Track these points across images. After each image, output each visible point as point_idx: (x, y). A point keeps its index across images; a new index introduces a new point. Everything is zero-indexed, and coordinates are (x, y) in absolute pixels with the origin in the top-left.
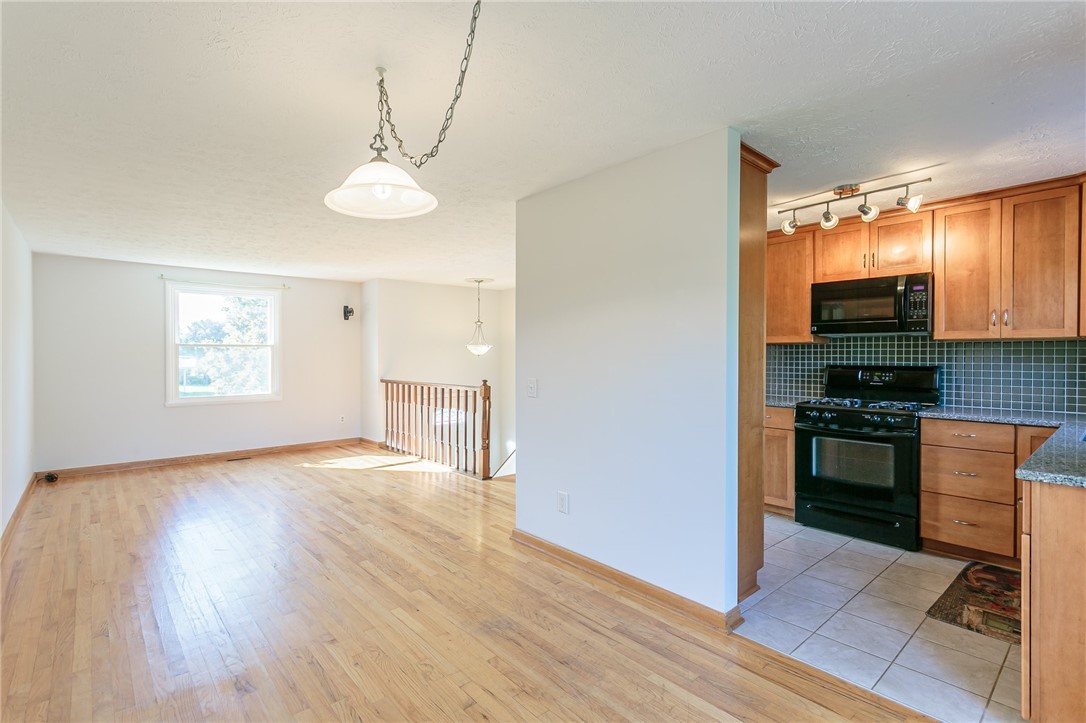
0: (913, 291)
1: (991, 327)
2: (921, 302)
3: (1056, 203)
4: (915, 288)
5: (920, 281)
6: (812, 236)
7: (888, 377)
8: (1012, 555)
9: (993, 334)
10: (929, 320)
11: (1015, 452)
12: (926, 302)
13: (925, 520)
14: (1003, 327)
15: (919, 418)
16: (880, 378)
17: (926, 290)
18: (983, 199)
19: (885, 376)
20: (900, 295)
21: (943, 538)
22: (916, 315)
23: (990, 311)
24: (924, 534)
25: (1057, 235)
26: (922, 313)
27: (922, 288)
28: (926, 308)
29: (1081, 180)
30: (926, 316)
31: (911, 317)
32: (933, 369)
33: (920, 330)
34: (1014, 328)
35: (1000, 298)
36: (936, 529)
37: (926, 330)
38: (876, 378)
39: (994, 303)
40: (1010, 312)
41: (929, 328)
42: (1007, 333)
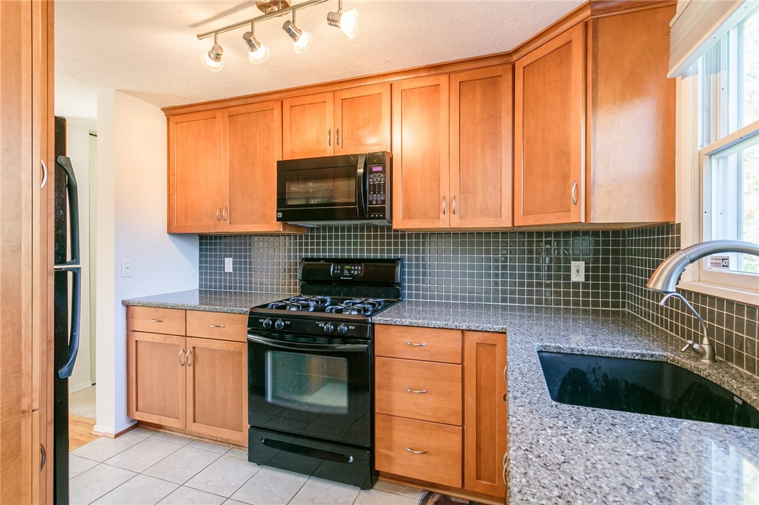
0: (371, 172)
1: (441, 215)
2: (379, 185)
3: (493, 81)
4: (375, 169)
5: (379, 161)
6: (280, 105)
7: (357, 270)
8: (460, 487)
9: (444, 223)
10: (387, 206)
11: (462, 363)
12: (384, 184)
13: (380, 449)
14: (452, 215)
15: (373, 325)
16: (350, 273)
17: (384, 171)
18: (433, 72)
19: (355, 270)
20: (359, 177)
21: (397, 471)
22: (374, 199)
23: (441, 197)
24: (377, 467)
25: (494, 119)
26: (380, 197)
27: (380, 169)
28: (385, 193)
29: (515, 57)
30: (383, 202)
31: (371, 203)
32: (394, 261)
33: (379, 218)
34: (461, 218)
35: (449, 186)
36: (390, 459)
37: (384, 218)
38: (346, 272)
39: (444, 190)
40: (457, 199)
41: (387, 215)
42: (454, 222)
